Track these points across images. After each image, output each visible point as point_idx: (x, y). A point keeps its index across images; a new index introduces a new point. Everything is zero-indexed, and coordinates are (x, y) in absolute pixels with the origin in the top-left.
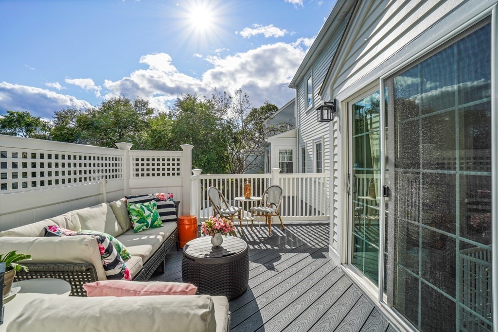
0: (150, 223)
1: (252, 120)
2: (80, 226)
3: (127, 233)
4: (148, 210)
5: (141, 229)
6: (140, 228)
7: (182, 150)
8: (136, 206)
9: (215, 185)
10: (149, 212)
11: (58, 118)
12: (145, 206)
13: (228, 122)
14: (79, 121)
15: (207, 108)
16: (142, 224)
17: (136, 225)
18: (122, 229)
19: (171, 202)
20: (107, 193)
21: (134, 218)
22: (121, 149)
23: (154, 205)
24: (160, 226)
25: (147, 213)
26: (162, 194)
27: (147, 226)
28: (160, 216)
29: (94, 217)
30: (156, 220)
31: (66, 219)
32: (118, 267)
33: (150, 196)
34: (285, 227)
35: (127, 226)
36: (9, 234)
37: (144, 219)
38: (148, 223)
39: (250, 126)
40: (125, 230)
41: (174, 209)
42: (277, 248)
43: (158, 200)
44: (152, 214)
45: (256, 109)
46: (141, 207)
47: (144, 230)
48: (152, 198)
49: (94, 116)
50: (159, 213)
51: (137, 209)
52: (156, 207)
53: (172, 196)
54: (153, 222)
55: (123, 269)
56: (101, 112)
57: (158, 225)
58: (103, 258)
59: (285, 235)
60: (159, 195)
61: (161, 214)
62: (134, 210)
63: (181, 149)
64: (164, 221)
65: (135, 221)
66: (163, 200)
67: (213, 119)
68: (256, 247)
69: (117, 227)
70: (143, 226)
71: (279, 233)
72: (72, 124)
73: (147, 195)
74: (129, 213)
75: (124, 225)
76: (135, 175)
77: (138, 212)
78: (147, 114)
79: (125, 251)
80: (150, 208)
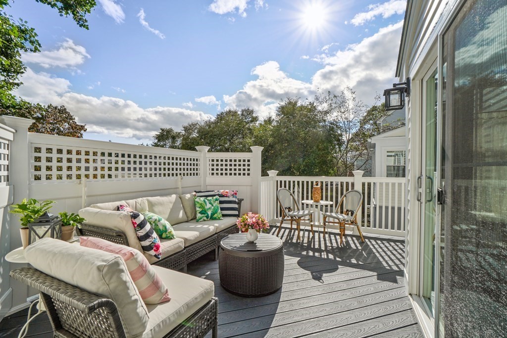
0: (210, 215)
1: (371, 119)
2: (148, 209)
3: (191, 221)
4: (210, 203)
5: (202, 220)
6: (201, 218)
7: (252, 152)
8: (200, 199)
9: (285, 187)
10: (211, 206)
11: (185, 130)
12: (208, 200)
13: (331, 123)
14: (198, 132)
15: (310, 110)
16: (203, 215)
17: (199, 215)
18: (187, 217)
19: (234, 199)
20: (182, 188)
21: (198, 209)
22: (200, 151)
23: (216, 200)
24: (219, 219)
25: (209, 206)
26: (226, 191)
27: (207, 217)
28: (221, 210)
29: (161, 204)
30: (216, 212)
31: (136, 202)
32: (148, 240)
33: (216, 192)
34: (367, 240)
35: (192, 216)
36: (94, 207)
37: (205, 211)
38: (208, 215)
39: (367, 126)
40: (190, 219)
41: (236, 206)
42: (340, 260)
43: (221, 196)
44: (213, 207)
45: (376, 107)
46: (204, 201)
47: (204, 220)
48: (217, 194)
49: (210, 127)
50: (221, 208)
51: (200, 202)
52: (218, 202)
53: (236, 194)
54: (213, 214)
55: (153, 243)
56: (216, 123)
57: (217, 218)
58: (136, 231)
59: (360, 248)
60: (224, 192)
61: (222, 209)
62: (198, 202)
63: (250, 151)
64: (224, 216)
65: (198, 212)
66: (226, 197)
67: (314, 121)
68: (317, 254)
69: (181, 214)
70: (203, 217)
71: (354, 244)
72: (195, 135)
73: (213, 191)
74: (195, 205)
75: (189, 214)
76: (211, 174)
77: (201, 204)
78: (252, 121)
79: (171, 232)
80: (212, 202)
